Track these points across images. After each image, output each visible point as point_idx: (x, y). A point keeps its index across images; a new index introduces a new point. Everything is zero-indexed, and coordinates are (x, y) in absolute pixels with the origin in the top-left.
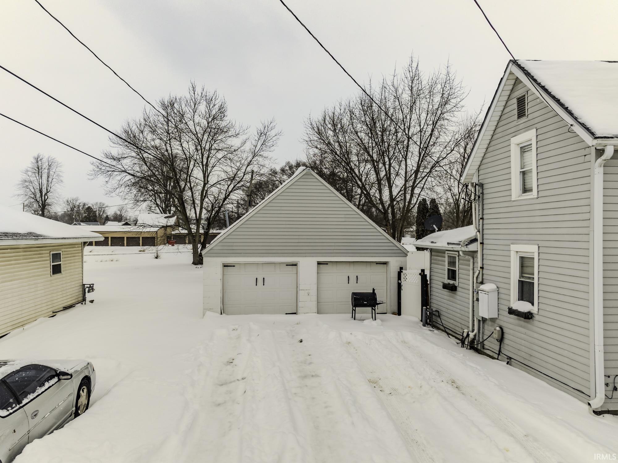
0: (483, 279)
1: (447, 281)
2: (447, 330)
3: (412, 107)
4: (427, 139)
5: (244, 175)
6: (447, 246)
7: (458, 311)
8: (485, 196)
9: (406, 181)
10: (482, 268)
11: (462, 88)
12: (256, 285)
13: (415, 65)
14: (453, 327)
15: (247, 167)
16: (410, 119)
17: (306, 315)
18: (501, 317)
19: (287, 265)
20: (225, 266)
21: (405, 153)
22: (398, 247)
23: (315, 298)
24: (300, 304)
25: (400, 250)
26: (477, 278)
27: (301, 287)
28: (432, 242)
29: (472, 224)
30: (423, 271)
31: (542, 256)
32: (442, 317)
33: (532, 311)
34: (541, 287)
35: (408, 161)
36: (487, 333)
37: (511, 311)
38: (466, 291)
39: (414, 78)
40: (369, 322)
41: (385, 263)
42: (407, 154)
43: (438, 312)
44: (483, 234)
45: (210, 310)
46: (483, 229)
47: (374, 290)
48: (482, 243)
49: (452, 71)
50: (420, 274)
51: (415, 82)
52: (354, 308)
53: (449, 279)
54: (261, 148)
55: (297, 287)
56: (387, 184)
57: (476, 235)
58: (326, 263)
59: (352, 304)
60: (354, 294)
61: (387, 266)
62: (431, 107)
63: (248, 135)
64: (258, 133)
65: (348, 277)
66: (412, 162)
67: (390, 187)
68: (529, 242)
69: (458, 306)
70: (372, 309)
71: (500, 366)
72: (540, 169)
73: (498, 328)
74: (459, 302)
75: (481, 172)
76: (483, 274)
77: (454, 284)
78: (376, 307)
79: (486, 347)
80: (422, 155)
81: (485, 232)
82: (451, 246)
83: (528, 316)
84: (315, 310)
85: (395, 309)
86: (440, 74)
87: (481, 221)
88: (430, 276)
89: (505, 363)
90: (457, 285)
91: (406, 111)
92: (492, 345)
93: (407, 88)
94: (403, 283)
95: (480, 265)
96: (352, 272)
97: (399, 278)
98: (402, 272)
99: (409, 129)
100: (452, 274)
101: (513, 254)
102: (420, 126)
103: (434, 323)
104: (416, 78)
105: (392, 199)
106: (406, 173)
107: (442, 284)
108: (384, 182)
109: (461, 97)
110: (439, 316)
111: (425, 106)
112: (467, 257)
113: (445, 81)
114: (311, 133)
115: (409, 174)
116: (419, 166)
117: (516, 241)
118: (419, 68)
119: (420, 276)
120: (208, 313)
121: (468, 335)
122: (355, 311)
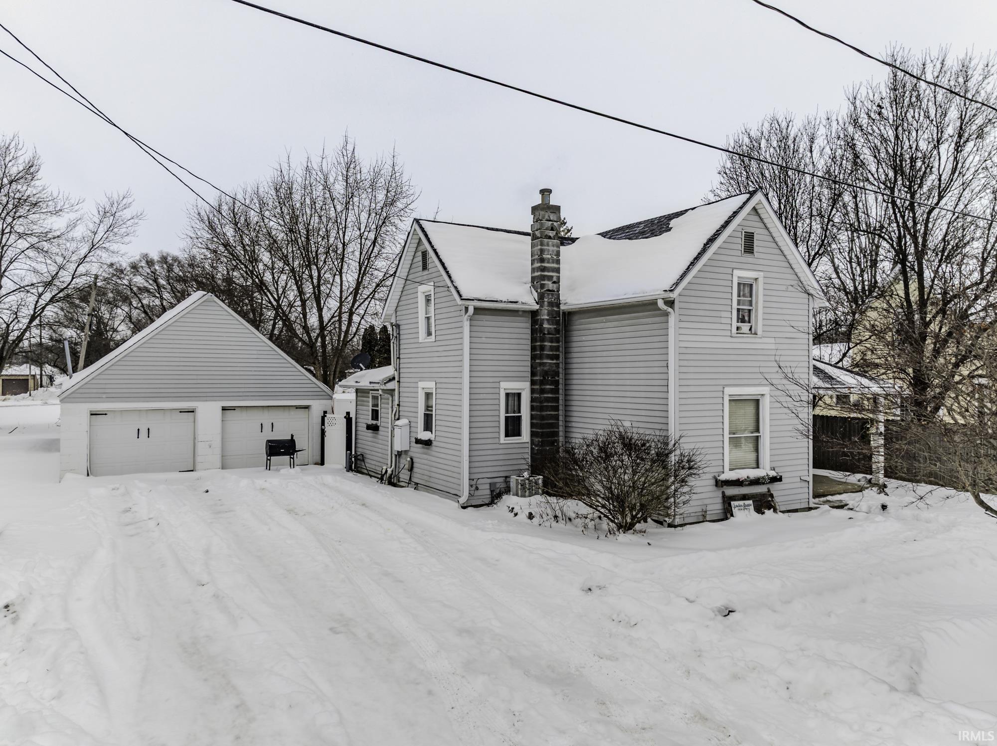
0: (399, 416)
1: (370, 422)
2: (370, 473)
3: (347, 203)
4: (369, 248)
5: (73, 278)
6: (369, 385)
7: (380, 450)
8: (402, 337)
9: (341, 302)
10: (399, 405)
11: (411, 187)
12: (138, 437)
13: (350, 148)
14: (374, 467)
15: (79, 265)
16: (346, 219)
17: (207, 471)
18: (412, 449)
19: (181, 412)
20: (92, 414)
21: (340, 265)
22: (321, 389)
23: (218, 451)
24: (198, 459)
25: (324, 391)
26: (395, 415)
27: (200, 437)
28: (357, 382)
29: (390, 364)
30: (348, 413)
31: (438, 390)
32: (366, 460)
33: (431, 439)
34: (438, 417)
35: (344, 275)
36: (402, 466)
37: (418, 441)
38: (386, 430)
39: (350, 164)
40: (286, 471)
41: (307, 407)
42: (342, 265)
43: (363, 455)
44: (399, 373)
45: (72, 471)
46: (399, 368)
47: (292, 436)
48: (399, 382)
49: (399, 161)
50: (345, 417)
51: (351, 171)
52: (269, 458)
53: (372, 419)
54: (105, 236)
55: (195, 438)
56: (315, 305)
57: (394, 374)
58: (233, 409)
59: (267, 453)
60: (268, 441)
61: (309, 411)
62: (373, 205)
63: (79, 213)
64: (99, 212)
65: (262, 424)
66: (350, 277)
67: (320, 310)
68: (430, 379)
69: (380, 446)
70: (291, 458)
71: (409, 491)
72: (438, 317)
73: (409, 459)
74: (380, 441)
75: (398, 313)
76: (399, 411)
77: (376, 424)
78: (295, 456)
79: (401, 480)
80: (363, 269)
81: (402, 370)
82: (372, 385)
83: (428, 443)
84: (219, 464)
85: (318, 459)
86: (383, 163)
87: (398, 360)
88: (356, 418)
89: (413, 489)
90: (379, 425)
91: (339, 208)
92: (404, 476)
93: (340, 178)
94: (327, 428)
95: (396, 402)
96: (267, 418)
97: (323, 423)
98: (326, 416)
99: (344, 233)
100: (375, 415)
101: (420, 390)
102: (360, 230)
103: (359, 469)
104: (352, 166)
105: (322, 327)
106: (341, 292)
107: (365, 426)
108: (311, 304)
109: (411, 198)
110: (363, 460)
111: (367, 203)
112: (386, 396)
113: (390, 175)
114: (198, 227)
115: (345, 295)
116: (359, 283)
117: (422, 379)
118: (356, 154)
119: (345, 420)
120: (68, 476)
121: (386, 471)
122: (270, 460)
